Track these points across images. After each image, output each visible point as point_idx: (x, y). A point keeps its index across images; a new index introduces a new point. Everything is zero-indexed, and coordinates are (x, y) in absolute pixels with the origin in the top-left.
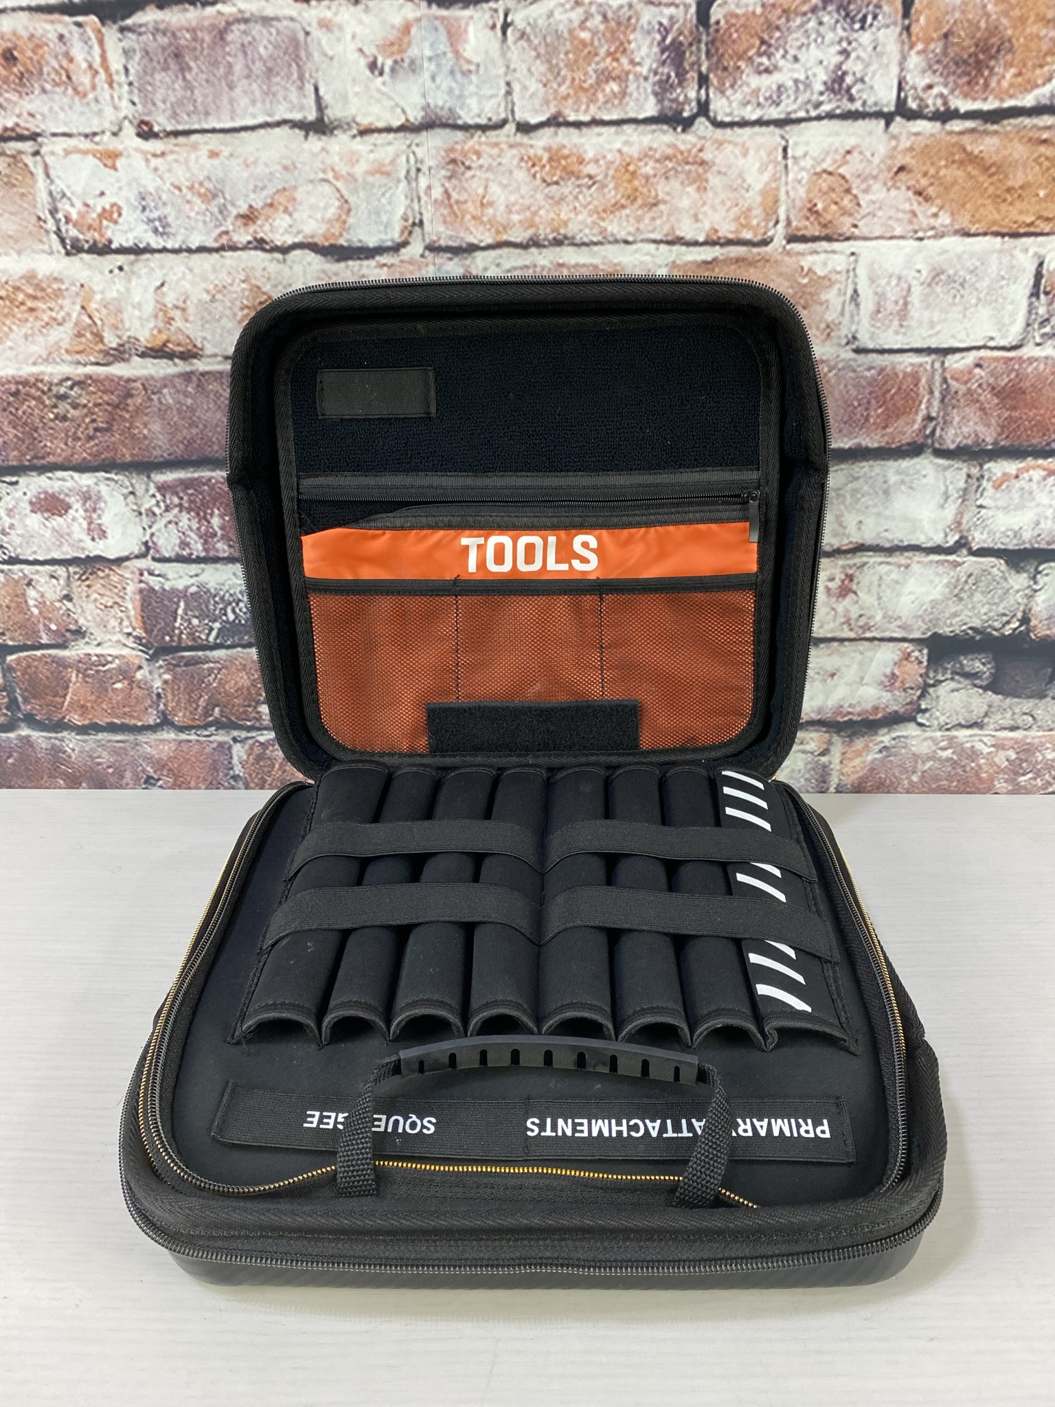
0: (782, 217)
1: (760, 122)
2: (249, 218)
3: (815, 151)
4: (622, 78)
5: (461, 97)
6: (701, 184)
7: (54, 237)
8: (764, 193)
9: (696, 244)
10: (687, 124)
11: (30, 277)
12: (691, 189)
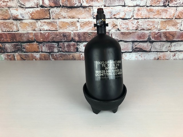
0: (175, 16)
1: (174, 7)
2: (114, 15)
3: (180, 10)
4: (160, 2)
5: (141, 3)
6: (166, 13)
7: (92, 17)
8: (173, 14)
9: (165, 19)
10: (166, 6)
11: (89, 21)
12: (165, 13)
